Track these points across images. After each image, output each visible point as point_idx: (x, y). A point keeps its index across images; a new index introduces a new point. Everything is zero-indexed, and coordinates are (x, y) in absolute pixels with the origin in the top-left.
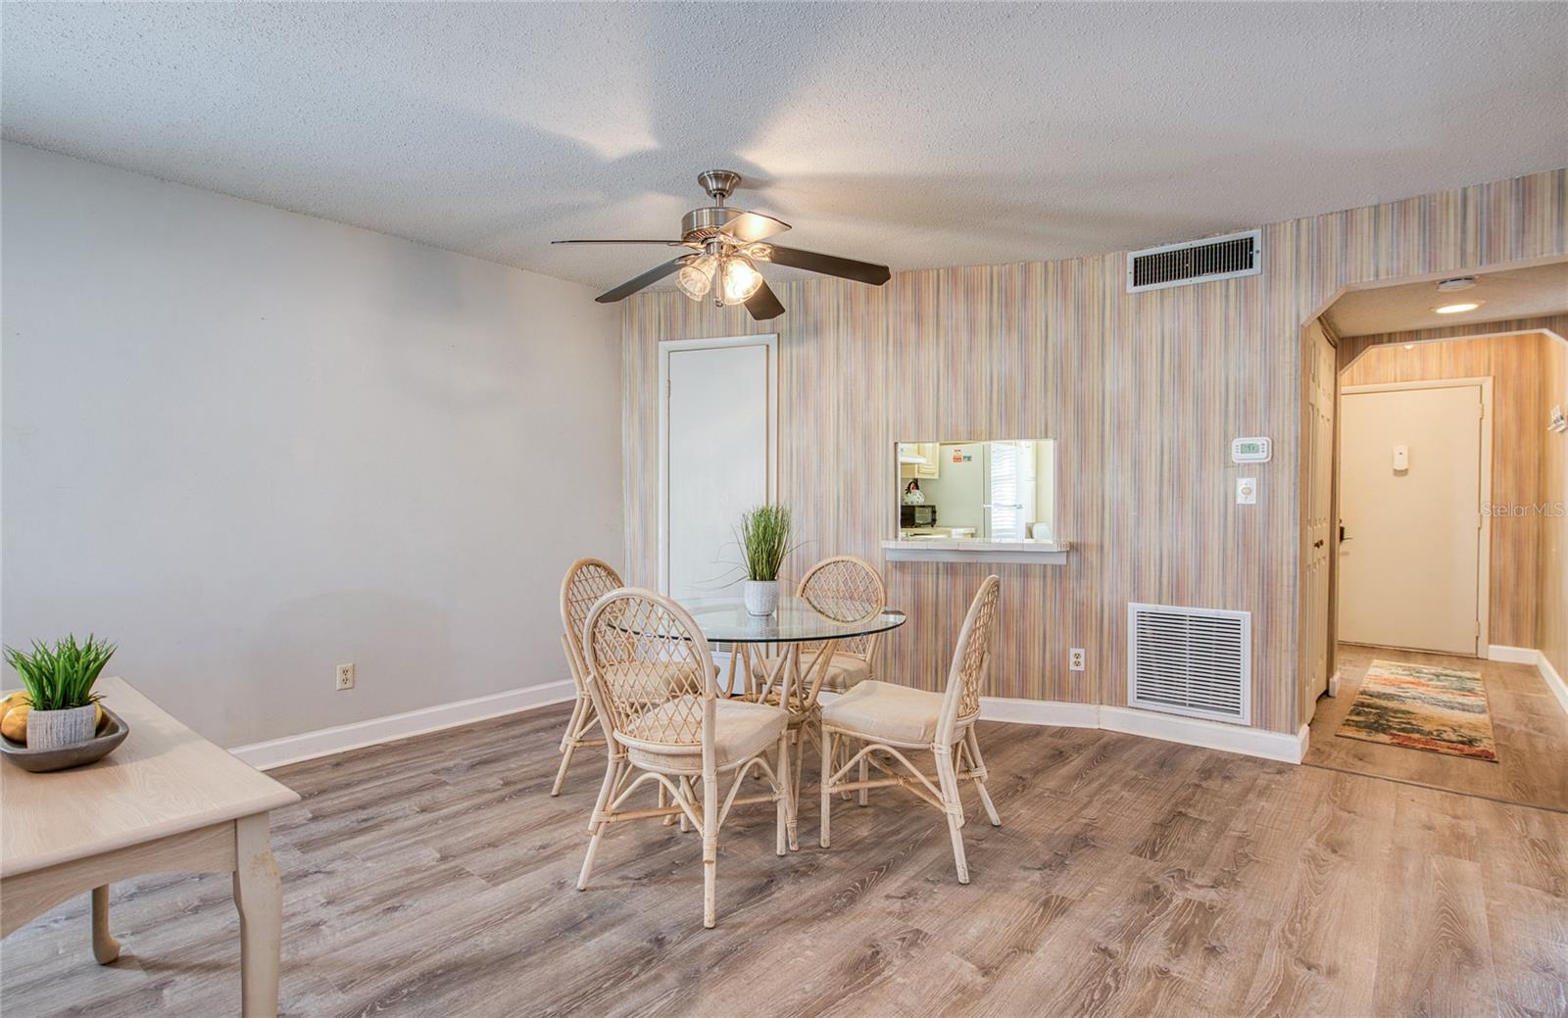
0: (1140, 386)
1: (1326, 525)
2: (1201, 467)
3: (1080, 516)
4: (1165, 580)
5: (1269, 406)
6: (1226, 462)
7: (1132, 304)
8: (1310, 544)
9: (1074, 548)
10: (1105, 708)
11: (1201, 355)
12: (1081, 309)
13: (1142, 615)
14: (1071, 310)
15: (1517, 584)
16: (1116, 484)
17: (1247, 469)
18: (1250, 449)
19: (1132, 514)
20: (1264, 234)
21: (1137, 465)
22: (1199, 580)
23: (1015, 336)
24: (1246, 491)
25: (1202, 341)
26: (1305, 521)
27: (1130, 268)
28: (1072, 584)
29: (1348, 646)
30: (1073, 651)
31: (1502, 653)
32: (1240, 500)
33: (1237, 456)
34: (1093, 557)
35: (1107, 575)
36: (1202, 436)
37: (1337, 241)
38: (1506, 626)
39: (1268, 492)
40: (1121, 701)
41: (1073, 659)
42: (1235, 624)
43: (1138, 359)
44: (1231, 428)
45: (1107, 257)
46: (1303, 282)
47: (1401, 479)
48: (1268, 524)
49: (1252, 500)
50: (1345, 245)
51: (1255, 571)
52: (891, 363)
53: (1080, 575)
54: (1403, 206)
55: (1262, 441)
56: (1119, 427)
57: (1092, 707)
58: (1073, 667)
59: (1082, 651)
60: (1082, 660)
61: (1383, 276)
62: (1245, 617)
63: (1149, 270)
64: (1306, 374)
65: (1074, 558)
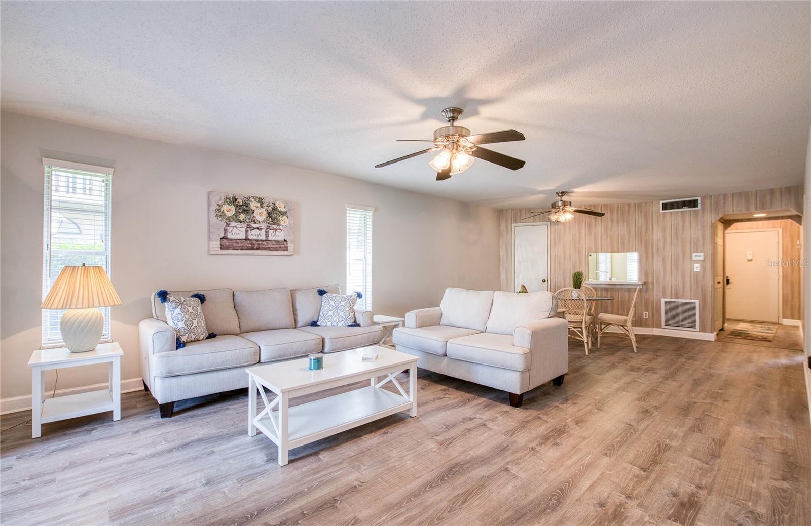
0: (664, 238)
1: (722, 277)
2: (683, 260)
3: (646, 274)
4: (673, 292)
5: (703, 244)
6: (691, 260)
7: (662, 215)
8: (716, 282)
9: (645, 284)
10: (654, 329)
11: (683, 230)
12: (646, 216)
13: (666, 302)
14: (643, 217)
15: (792, 298)
16: (657, 265)
17: (697, 262)
18: (698, 256)
19: (662, 274)
20: (701, 199)
21: (664, 260)
22: (683, 292)
23: (626, 224)
24: (697, 268)
25: (683, 226)
26: (714, 275)
27: (661, 205)
28: (644, 294)
29: (729, 320)
30: (644, 313)
31: (787, 322)
32: (695, 270)
33: (694, 258)
34: (651, 286)
35: (655, 291)
36: (684, 252)
37: (722, 202)
38: (788, 313)
39: (703, 268)
40: (659, 326)
41: (644, 315)
42: (695, 303)
43: (664, 230)
44: (692, 250)
45: (654, 202)
46: (713, 211)
47: (751, 262)
48: (703, 277)
49: (699, 270)
50: (724, 203)
51: (700, 289)
52: (587, 231)
53: (646, 291)
54: (740, 194)
55: (701, 254)
56: (658, 249)
57: (651, 329)
58: (644, 317)
59: (647, 313)
60: (647, 315)
61: (735, 211)
62: (697, 302)
63: (666, 206)
64: (714, 234)
65: (644, 286)
